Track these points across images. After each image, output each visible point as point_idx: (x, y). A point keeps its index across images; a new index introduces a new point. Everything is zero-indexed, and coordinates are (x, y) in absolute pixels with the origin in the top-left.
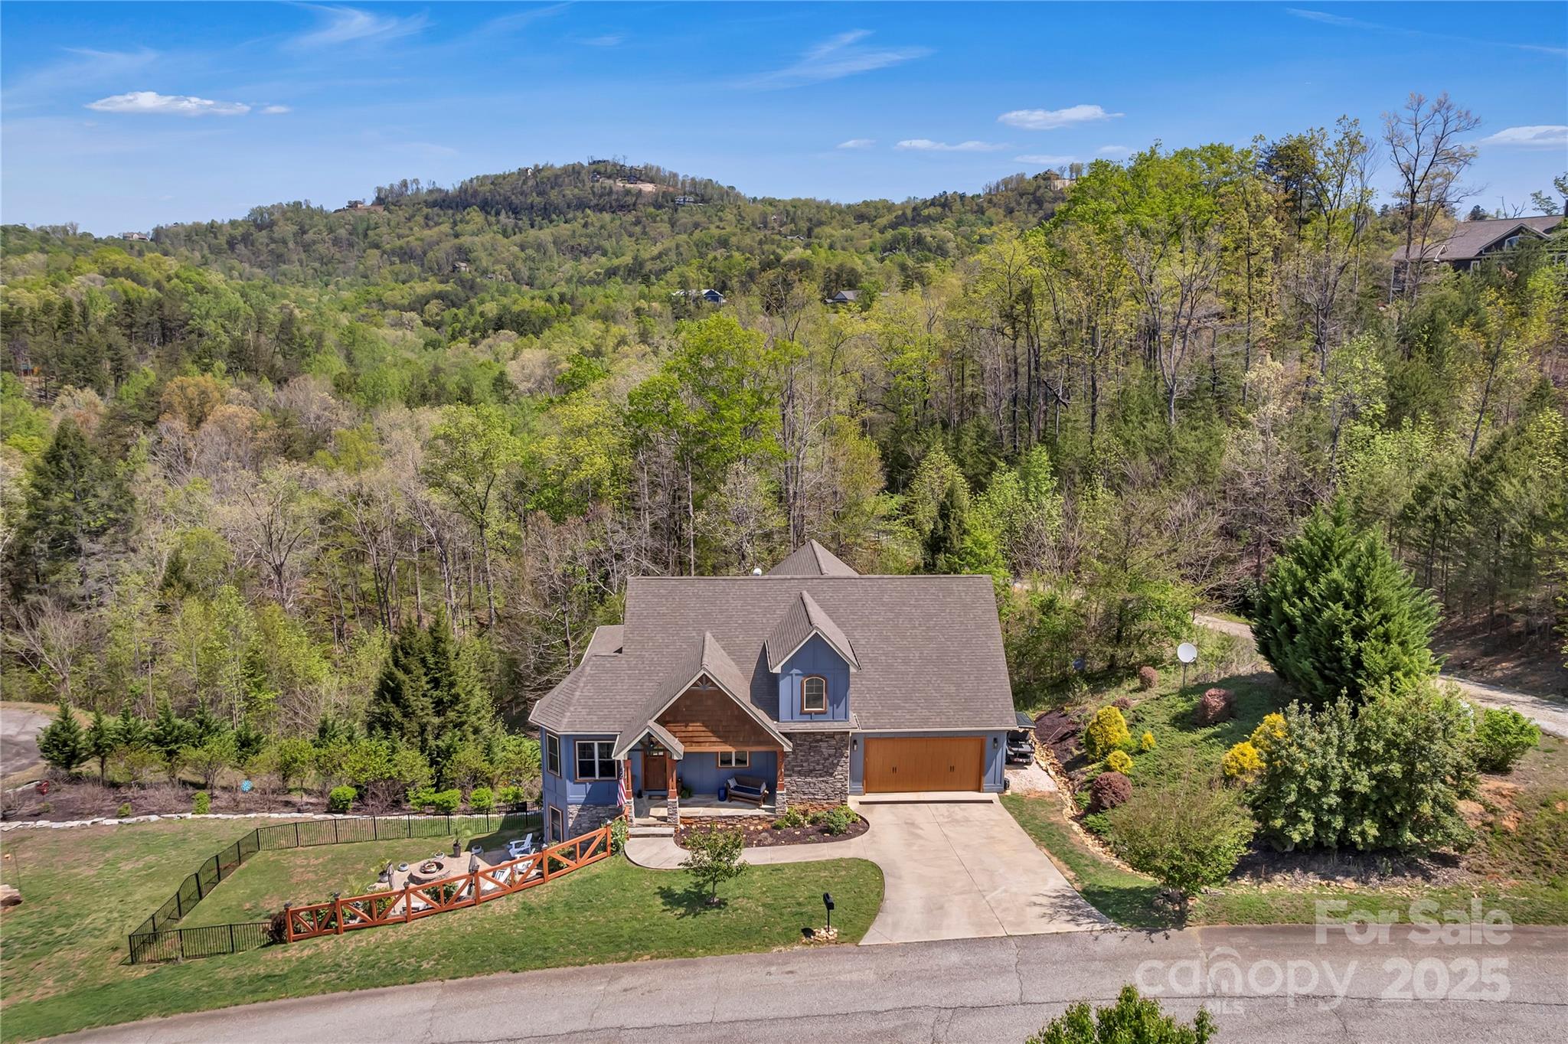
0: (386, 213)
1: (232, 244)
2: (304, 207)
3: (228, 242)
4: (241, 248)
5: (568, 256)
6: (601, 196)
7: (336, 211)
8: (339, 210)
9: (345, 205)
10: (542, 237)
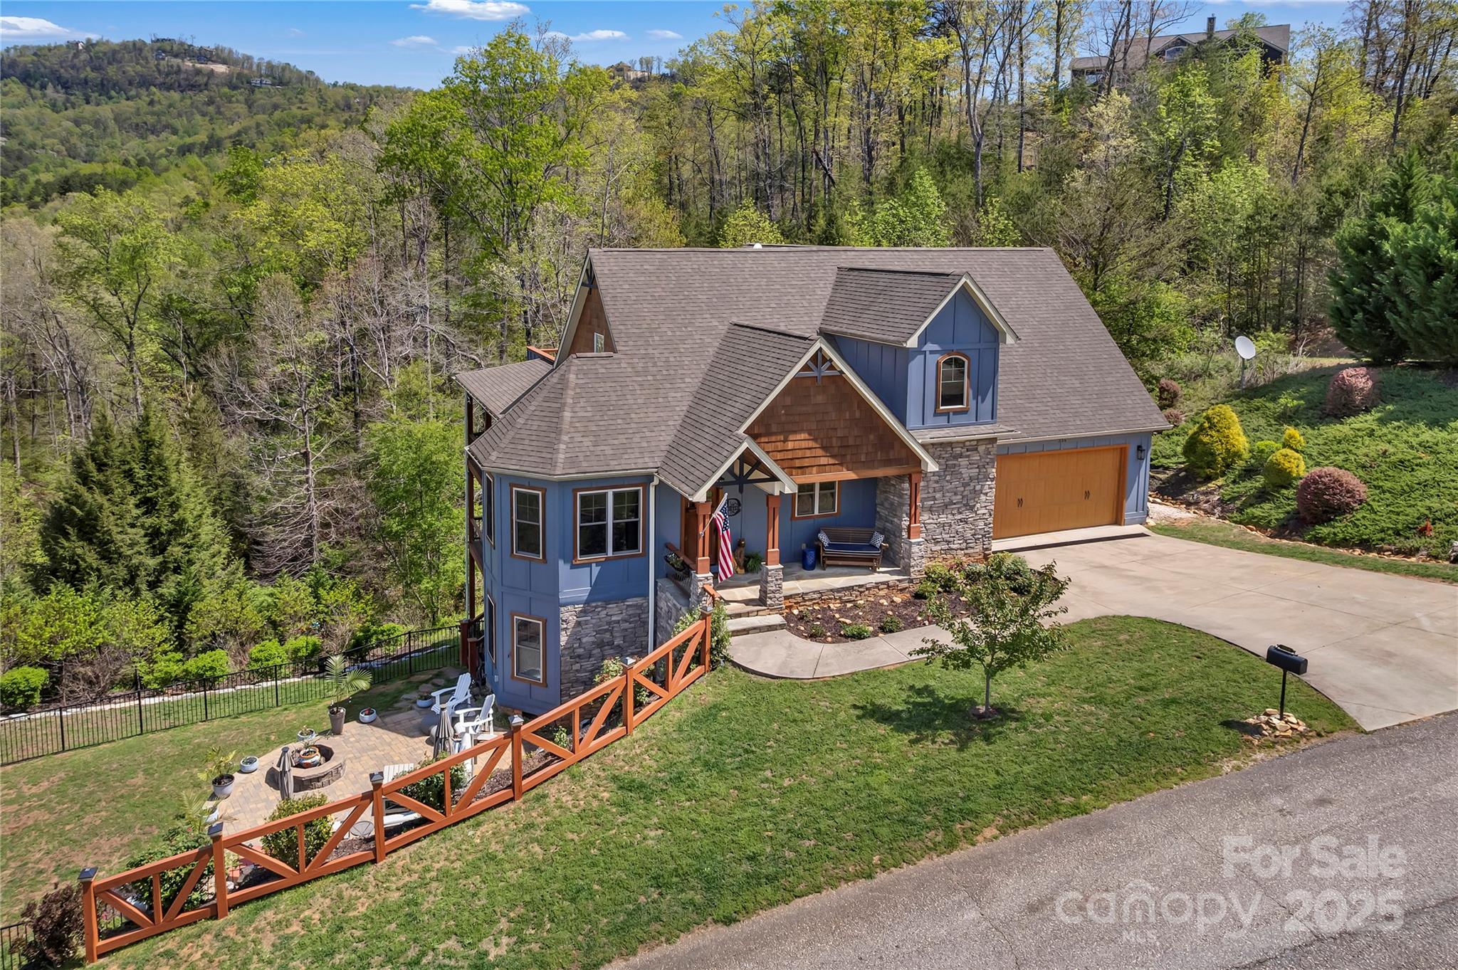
5: (132, 134)
6: (168, 74)
10: (102, 113)
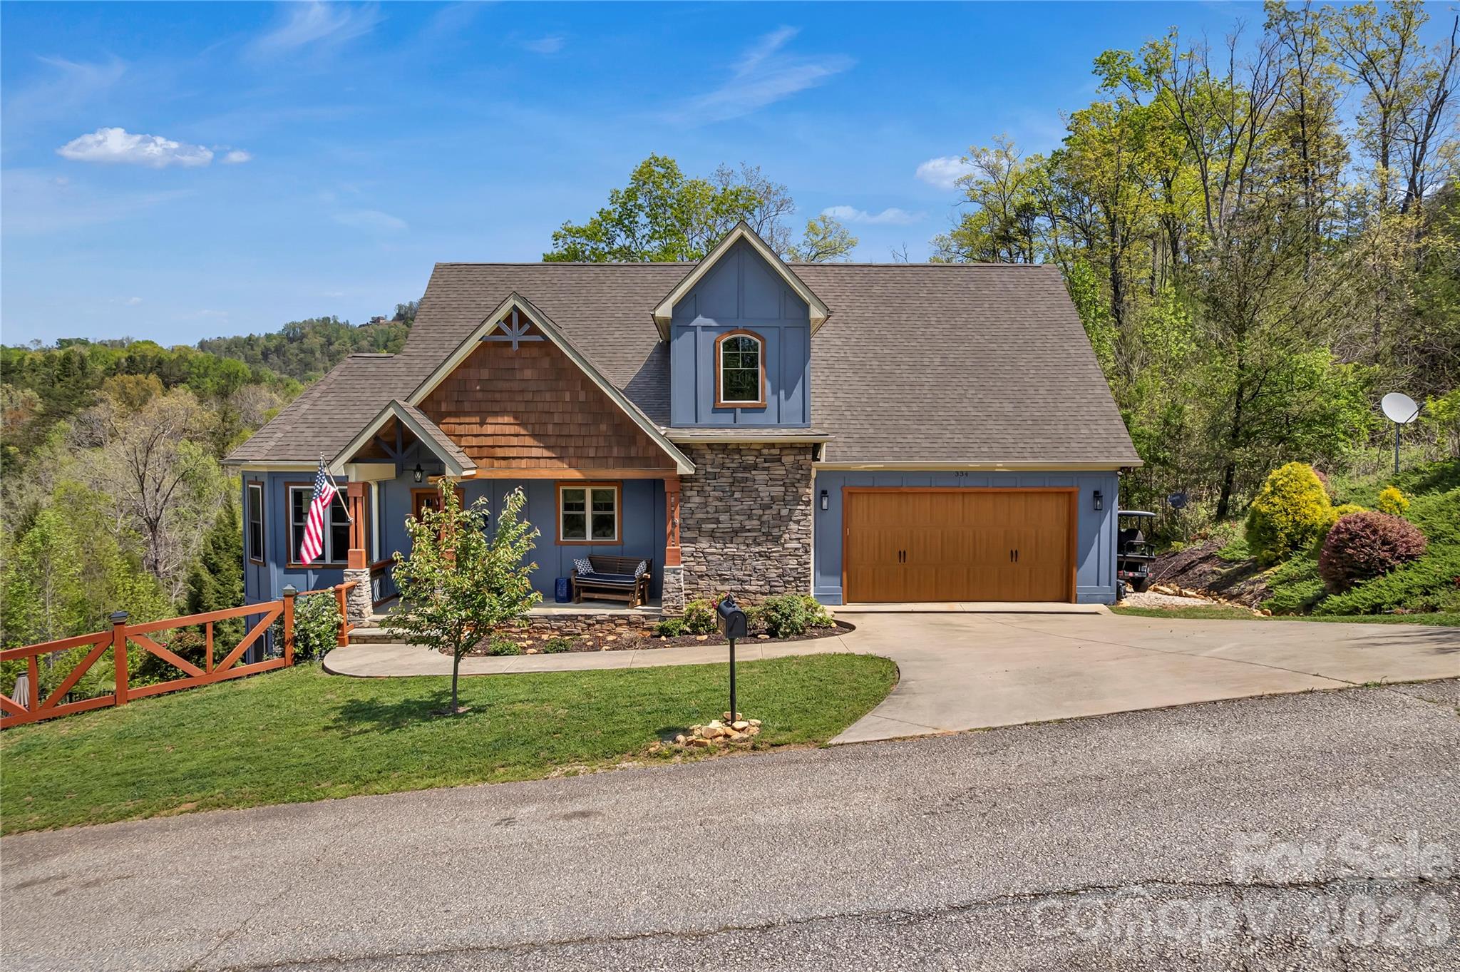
0: (405, 327)
1: (265, 355)
2: (332, 322)
3: (263, 353)
4: (274, 358)
7: (360, 326)
8: (363, 325)
9: (369, 320)
